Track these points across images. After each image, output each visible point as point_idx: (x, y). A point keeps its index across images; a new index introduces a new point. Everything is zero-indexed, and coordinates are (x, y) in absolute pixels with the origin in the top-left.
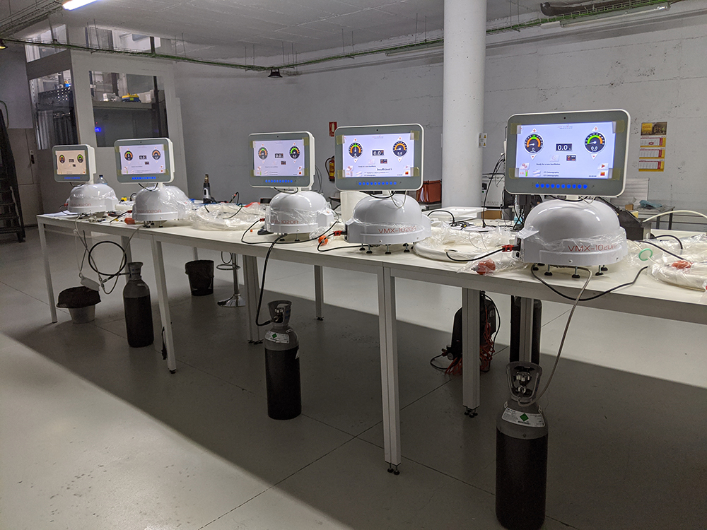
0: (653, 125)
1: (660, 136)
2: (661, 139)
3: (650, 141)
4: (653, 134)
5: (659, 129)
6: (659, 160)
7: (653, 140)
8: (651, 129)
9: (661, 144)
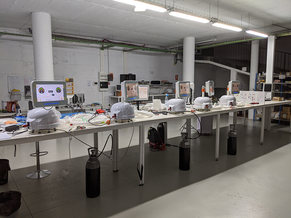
0: (69, 79)
1: (72, 83)
2: (72, 84)
3: (69, 84)
4: (69, 82)
5: (71, 80)
6: (72, 90)
7: (70, 84)
8: (68, 80)
9: (72, 85)
